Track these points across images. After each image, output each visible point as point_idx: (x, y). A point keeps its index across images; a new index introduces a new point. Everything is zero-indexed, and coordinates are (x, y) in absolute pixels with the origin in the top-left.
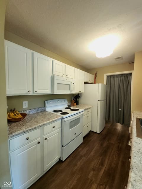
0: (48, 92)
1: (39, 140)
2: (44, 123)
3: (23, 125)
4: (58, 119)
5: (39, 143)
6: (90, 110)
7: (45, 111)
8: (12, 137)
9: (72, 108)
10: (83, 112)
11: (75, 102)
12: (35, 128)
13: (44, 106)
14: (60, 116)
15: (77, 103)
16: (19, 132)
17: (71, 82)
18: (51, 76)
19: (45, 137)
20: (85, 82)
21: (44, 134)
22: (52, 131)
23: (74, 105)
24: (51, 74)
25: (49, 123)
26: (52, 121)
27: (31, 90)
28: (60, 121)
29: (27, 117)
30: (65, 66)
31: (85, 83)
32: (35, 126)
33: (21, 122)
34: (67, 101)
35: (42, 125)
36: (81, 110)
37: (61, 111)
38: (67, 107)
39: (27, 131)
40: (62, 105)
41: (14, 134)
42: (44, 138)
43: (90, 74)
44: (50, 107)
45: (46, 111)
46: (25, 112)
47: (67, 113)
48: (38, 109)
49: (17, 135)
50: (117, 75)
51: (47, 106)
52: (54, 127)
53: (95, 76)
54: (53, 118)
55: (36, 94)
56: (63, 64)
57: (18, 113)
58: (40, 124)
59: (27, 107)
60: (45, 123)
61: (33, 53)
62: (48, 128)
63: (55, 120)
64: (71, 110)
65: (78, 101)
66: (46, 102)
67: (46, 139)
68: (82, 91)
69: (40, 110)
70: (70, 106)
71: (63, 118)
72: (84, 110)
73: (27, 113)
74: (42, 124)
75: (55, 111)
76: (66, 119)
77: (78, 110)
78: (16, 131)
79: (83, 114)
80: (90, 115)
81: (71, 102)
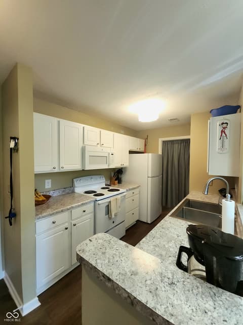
0: (77, 167)
1: (66, 225)
2: (72, 206)
3: (48, 208)
4: (90, 202)
5: (66, 229)
6: (136, 191)
7: (73, 192)
8: (38, 219)
9: (111, 188)
10: (125, 194)
11: (116, 180)
12: (62, 211)
13: (73, 186)
14: (92, 198)
15: (120, 181)
16: (45, 214)
17: (109, 154)
18: (81, 147)
19: (73, 222)
20: (129, 151)
21: (73, 219)
22: (82, 216)
23: (114, 184)
24: (81, 145)
25: (79, 206)
26: (82, 204)
27: (56, 166)
28: (92, 204)
29: (51, 200)
30: (100, 132)
31: (131, 152)
32: (62, 209)
33: (44, 205)
34: (104, 178)
35: (70, 209)
36: (121, 190)
37: (94, 192)
38: (105, 186)
39: (53, 214)
40: (98, 184)
41: (40, 215)
42: (73, 225)
43: (139, 139)
44: (81, 187)
45: (75, 192)
46: (48, 194)
47: (102, 195)
48: (64, 190)
49: (43, 217)
50: (175, 140)
51: (76, 185)
52: (84, 211)
53: (145, 142)
54: (84, 201)
55: (62, 170)
56: (97, 130)
57: (40, 194)
58: (68, 207)
59: (50, 186)
60: (74, 205)
61: (59, 122)
62: (77, 212)
63: (86, 203)
64: (108, 191)
65: (121, 178)
66: (74, 180)
67: (75, 225)
68: (126, 164)
69: (67, 190)
70: (109, 185)
71: (96, 201)
72: (127, 190)
73: (50, 194)
74: (70, 206)
75: (87, 192)
76: (100, 202)
77: (119, 190)
78: (41, 213)
79: (125, 196)
80: (136, 197)
81: (111, 179)
